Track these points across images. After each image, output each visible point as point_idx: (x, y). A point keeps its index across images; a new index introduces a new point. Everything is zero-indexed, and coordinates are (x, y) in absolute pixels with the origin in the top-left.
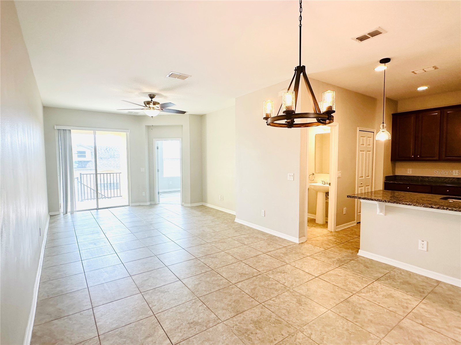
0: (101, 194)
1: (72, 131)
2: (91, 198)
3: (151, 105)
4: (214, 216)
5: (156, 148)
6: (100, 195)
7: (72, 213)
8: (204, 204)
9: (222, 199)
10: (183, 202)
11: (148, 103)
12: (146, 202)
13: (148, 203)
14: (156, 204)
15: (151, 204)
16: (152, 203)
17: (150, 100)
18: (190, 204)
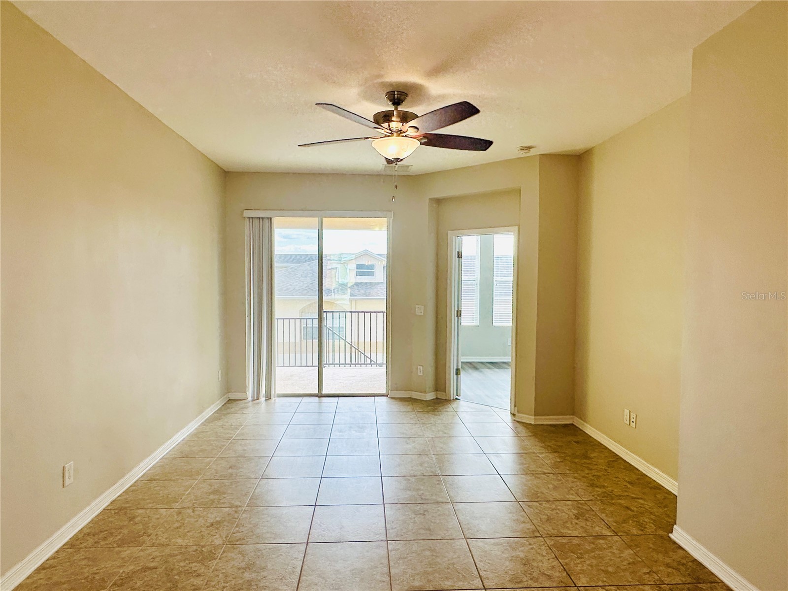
0: (365, 355)
1: (275, 220)
2: (345, 362)
3: (395, 125)
4: (592, 485)
5: (455, 255)
6: (363, 355)
7: (268, 397)
8: (577, 422)
9: (633, 425)
10: (515, 406)
11: (386, 117)
12: (425, 392)
13: (430, 396)
14: (448, 401)
15: (437, 398)
16: (441, 395)
17: (391, 108)
18: (533, 417)
